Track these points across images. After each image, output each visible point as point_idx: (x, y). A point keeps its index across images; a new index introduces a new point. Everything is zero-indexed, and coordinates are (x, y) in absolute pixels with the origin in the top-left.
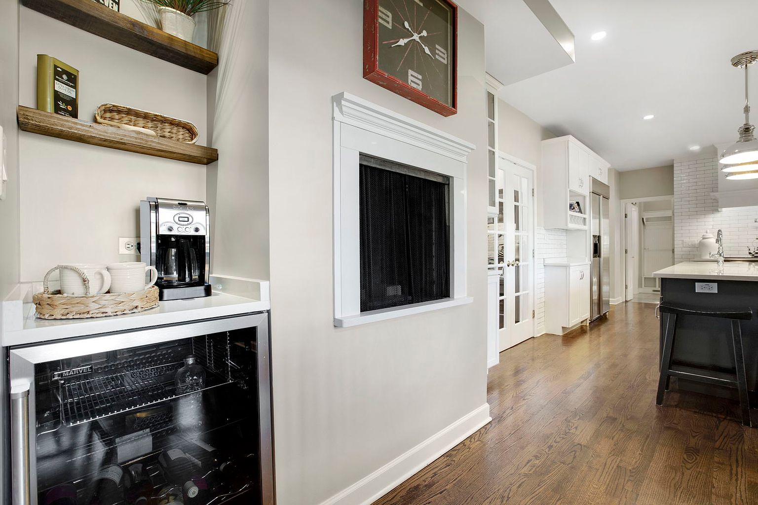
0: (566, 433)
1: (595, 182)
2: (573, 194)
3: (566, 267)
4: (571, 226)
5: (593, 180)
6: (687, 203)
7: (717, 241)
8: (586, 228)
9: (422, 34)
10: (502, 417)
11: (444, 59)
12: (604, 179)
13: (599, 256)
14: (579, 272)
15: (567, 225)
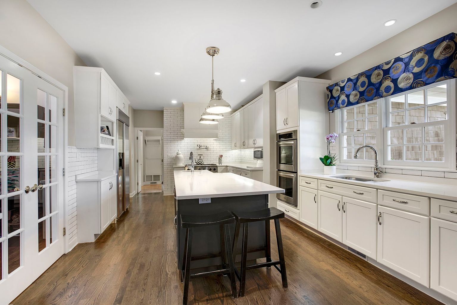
1: (121, 113)
2: (104, 119)
3: (98, 182)
4: (101, 146)
5: (119, 111)
6: (170, 133)
7: (190, 158)
8: (113, 147)
12: (126, 112)
13: (123, 168)
14: (108, 184)
15: (98, 145)
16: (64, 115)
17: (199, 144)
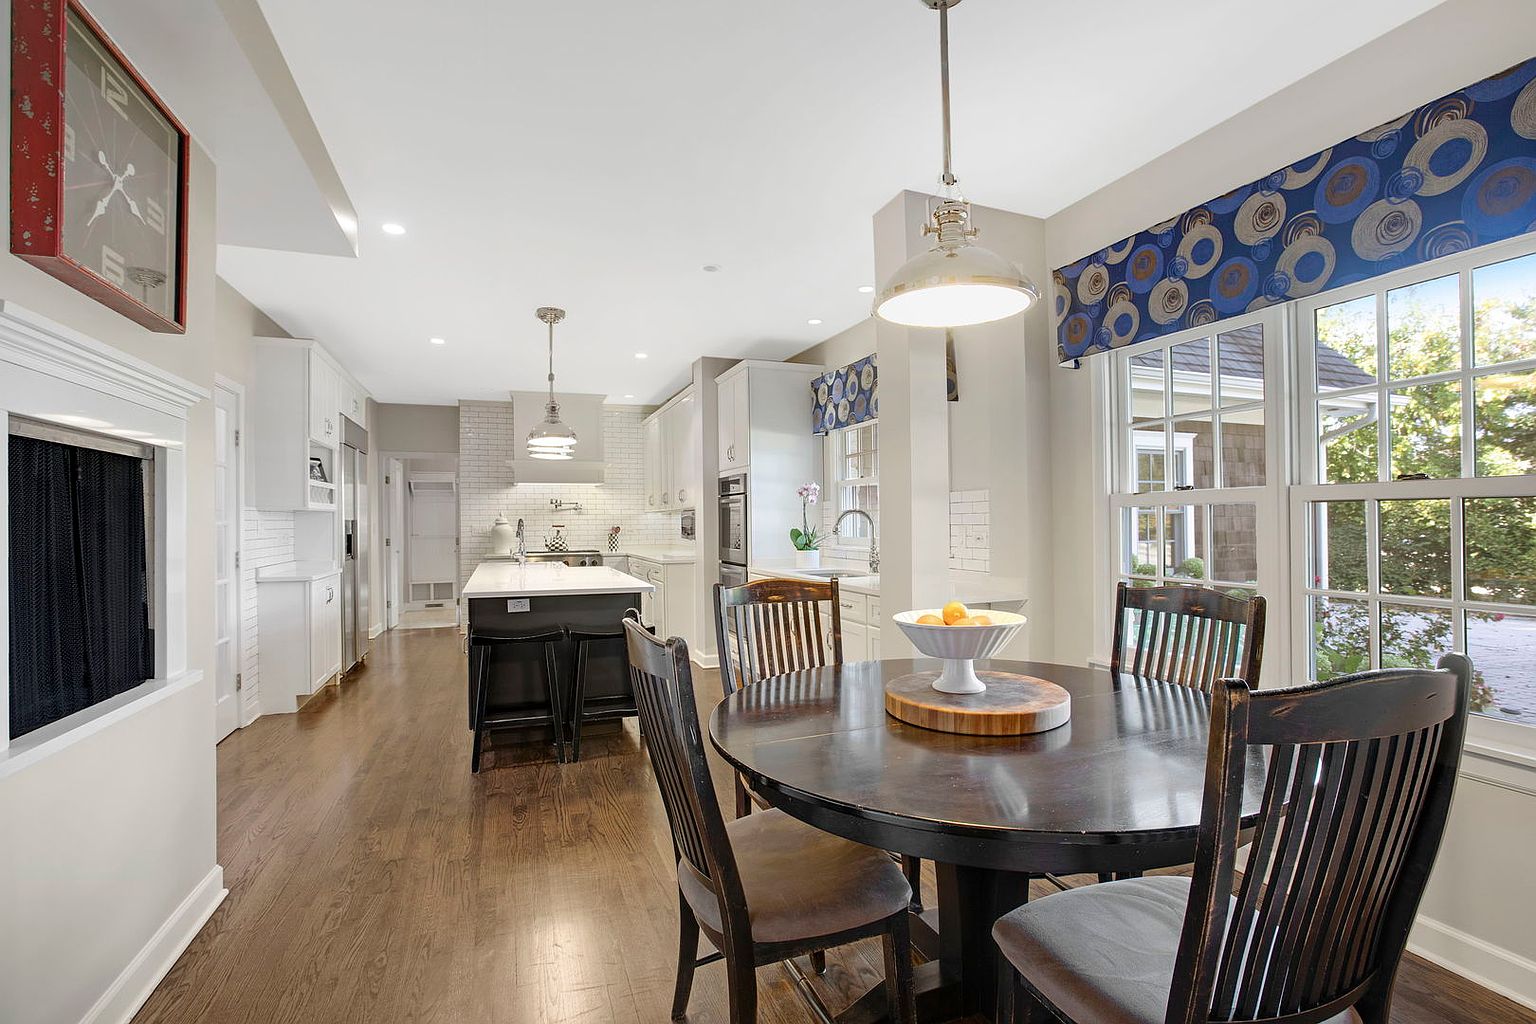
0: (367, 856)
1: (349, 426)
2: (315, 445)
3: (305, 583)
4: (312, 505)
5: (345, 422)
6: (476, 469)
7: (518, 534)
8: (333, 507)
9: (127, 174)
10: (245, 881)
11: (160, 225)
12: (361, 419)
13: (354, 557)
14: (324, 589)
15: (304, 503)
16: (237, 444)
17: (555, 497)
